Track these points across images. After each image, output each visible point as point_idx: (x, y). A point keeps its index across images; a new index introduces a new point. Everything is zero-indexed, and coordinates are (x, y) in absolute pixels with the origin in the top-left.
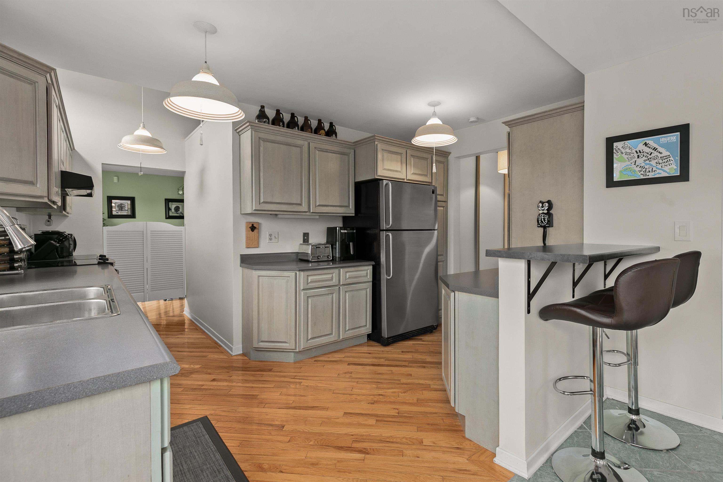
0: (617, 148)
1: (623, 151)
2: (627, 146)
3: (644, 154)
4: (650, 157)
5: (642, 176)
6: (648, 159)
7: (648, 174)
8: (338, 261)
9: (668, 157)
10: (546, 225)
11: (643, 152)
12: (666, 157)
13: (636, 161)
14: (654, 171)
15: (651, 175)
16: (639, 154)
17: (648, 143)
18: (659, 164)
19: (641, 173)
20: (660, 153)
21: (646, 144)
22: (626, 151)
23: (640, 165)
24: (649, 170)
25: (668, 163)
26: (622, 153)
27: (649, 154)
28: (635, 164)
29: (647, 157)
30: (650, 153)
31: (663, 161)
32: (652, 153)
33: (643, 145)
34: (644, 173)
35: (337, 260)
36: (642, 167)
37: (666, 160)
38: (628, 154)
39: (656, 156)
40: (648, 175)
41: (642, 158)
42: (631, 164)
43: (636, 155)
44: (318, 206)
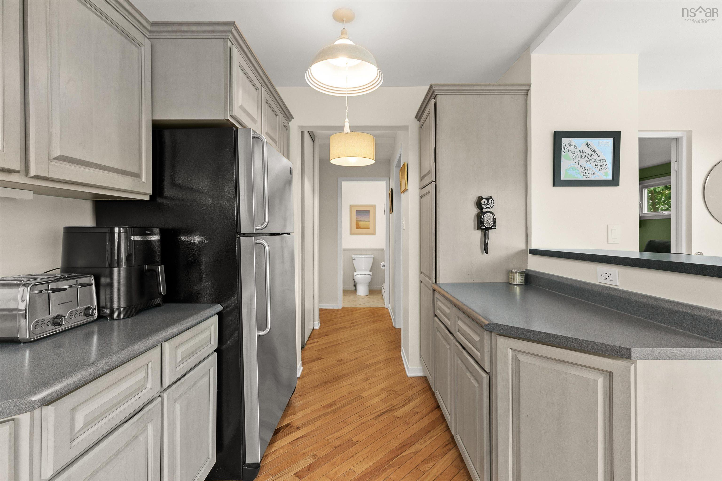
0: (565, 144)
1: (569, 149)
2: (573, 144)
3: (586, 155)
4: (590, 158)
5: (584, 177)
6: (589, 160)
7: (589, 175)
8: (119, 319)
9: (604, 161)
10: (492, 226)
11: (585, 153)
12: (603, 161)
13: (579, 161)
14: (593, 173)
15: (592, 177)
16: (582, 154)
17: (590, 145)
18: (597, 167)
19: (583, 174)
20: (599, 156)
21: (588, 145)
22: (571, 149)
23: (583, 166)
24: (589, 172)
25: (604, 167)
26: (568, 151)
27: (590, 156)
28: (578, 164)
29: (588, 158)
30: (591, 154)
31: (600, 165)
32: (592, 155)
33: (586, 145)
34: (585, 175)
35: (116, 317)
36: (585, 168)
37: (603, 164)
38: (573, 152)
39: (595, 159)
40: (589, 177)
41: (584, 158)
42: (575, 163)
43: (579, 154)
44: (57, 158)
